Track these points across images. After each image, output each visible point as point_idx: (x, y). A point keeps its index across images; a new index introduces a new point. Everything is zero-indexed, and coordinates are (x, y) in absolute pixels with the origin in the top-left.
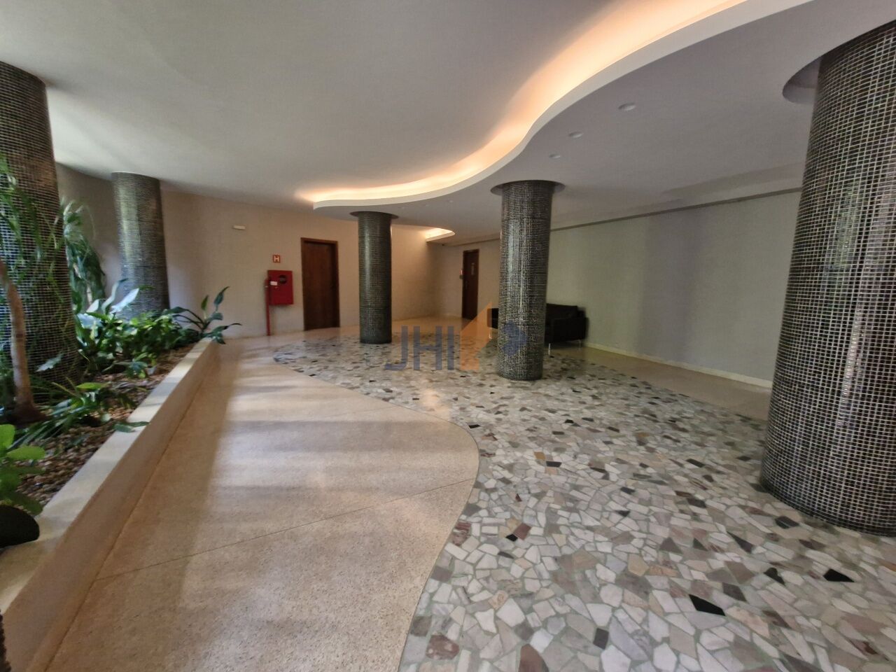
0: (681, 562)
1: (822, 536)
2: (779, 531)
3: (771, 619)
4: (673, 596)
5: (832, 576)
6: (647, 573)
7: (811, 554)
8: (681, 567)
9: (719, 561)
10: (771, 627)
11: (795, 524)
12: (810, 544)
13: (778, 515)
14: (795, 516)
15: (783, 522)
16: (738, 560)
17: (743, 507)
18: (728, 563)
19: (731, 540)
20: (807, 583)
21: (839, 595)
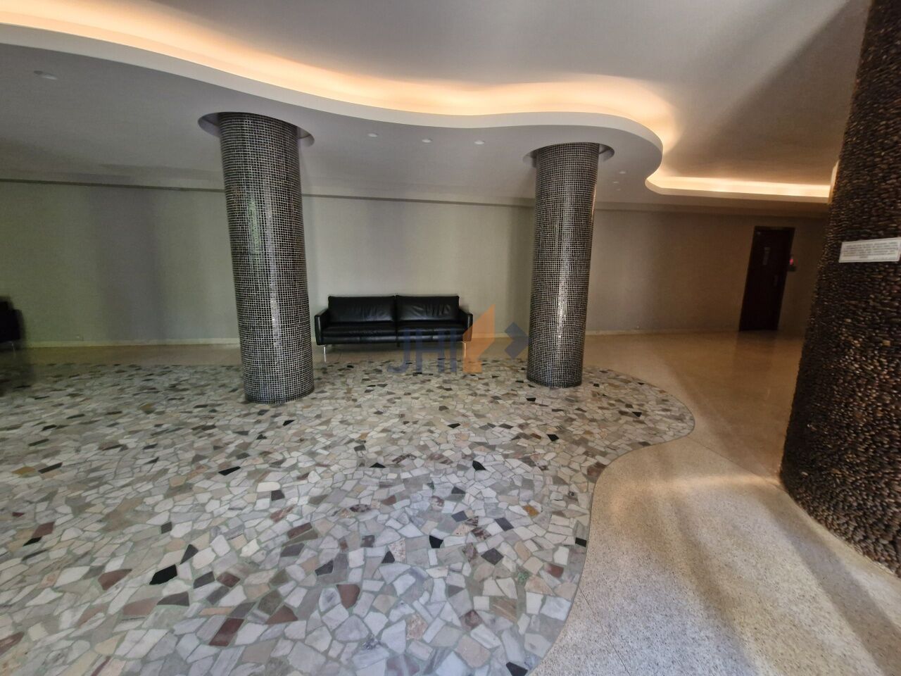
0: (209, 461)
1: (281, 409)
2: (260, 417)
3: (263, 455)
4: (208, 478)
5: (287, 423)
6: (187, 480)
7: (276, 419)
8: (209, 464)
9: (232, 448)
10: (263, 458)
11: (266, 411)
12: (275, 416)
13: (258, 410)
14: (266, 407)
15: (262, 413)
16: (242, 442)
17: (239, 416)
18: (236, 446)
19: (235, 435)
20: (276, 432)
21: (290, 429)
